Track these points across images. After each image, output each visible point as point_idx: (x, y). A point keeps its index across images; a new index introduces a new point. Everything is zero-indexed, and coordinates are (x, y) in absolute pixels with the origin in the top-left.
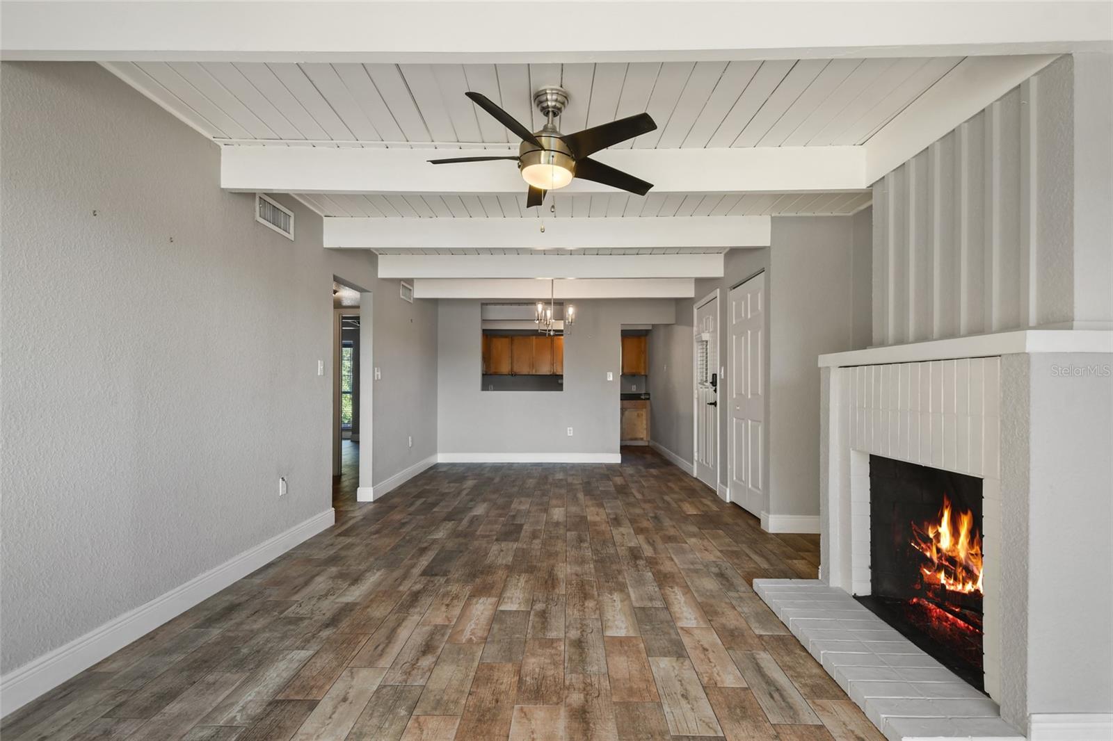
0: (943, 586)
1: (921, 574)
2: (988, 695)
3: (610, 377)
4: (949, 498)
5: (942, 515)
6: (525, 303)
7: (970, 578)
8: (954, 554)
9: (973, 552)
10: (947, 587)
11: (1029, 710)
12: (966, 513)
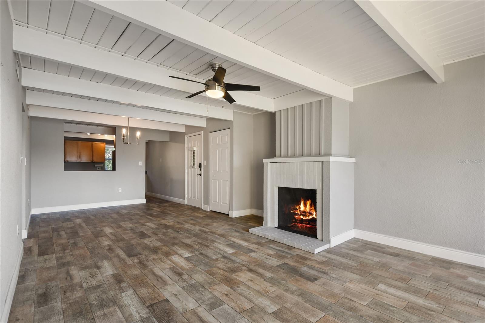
0: (302, 219)
1: (295, 218)
2: (318, 239)
3: (140, 163)
4: (303, 198)
5: (301, 203)
6: (97, 125)
7: (311, 215)
8: (305, 211)
9: (312, 209)
10: (303, 219)
11: (330, 237)
12: (308, 200)
